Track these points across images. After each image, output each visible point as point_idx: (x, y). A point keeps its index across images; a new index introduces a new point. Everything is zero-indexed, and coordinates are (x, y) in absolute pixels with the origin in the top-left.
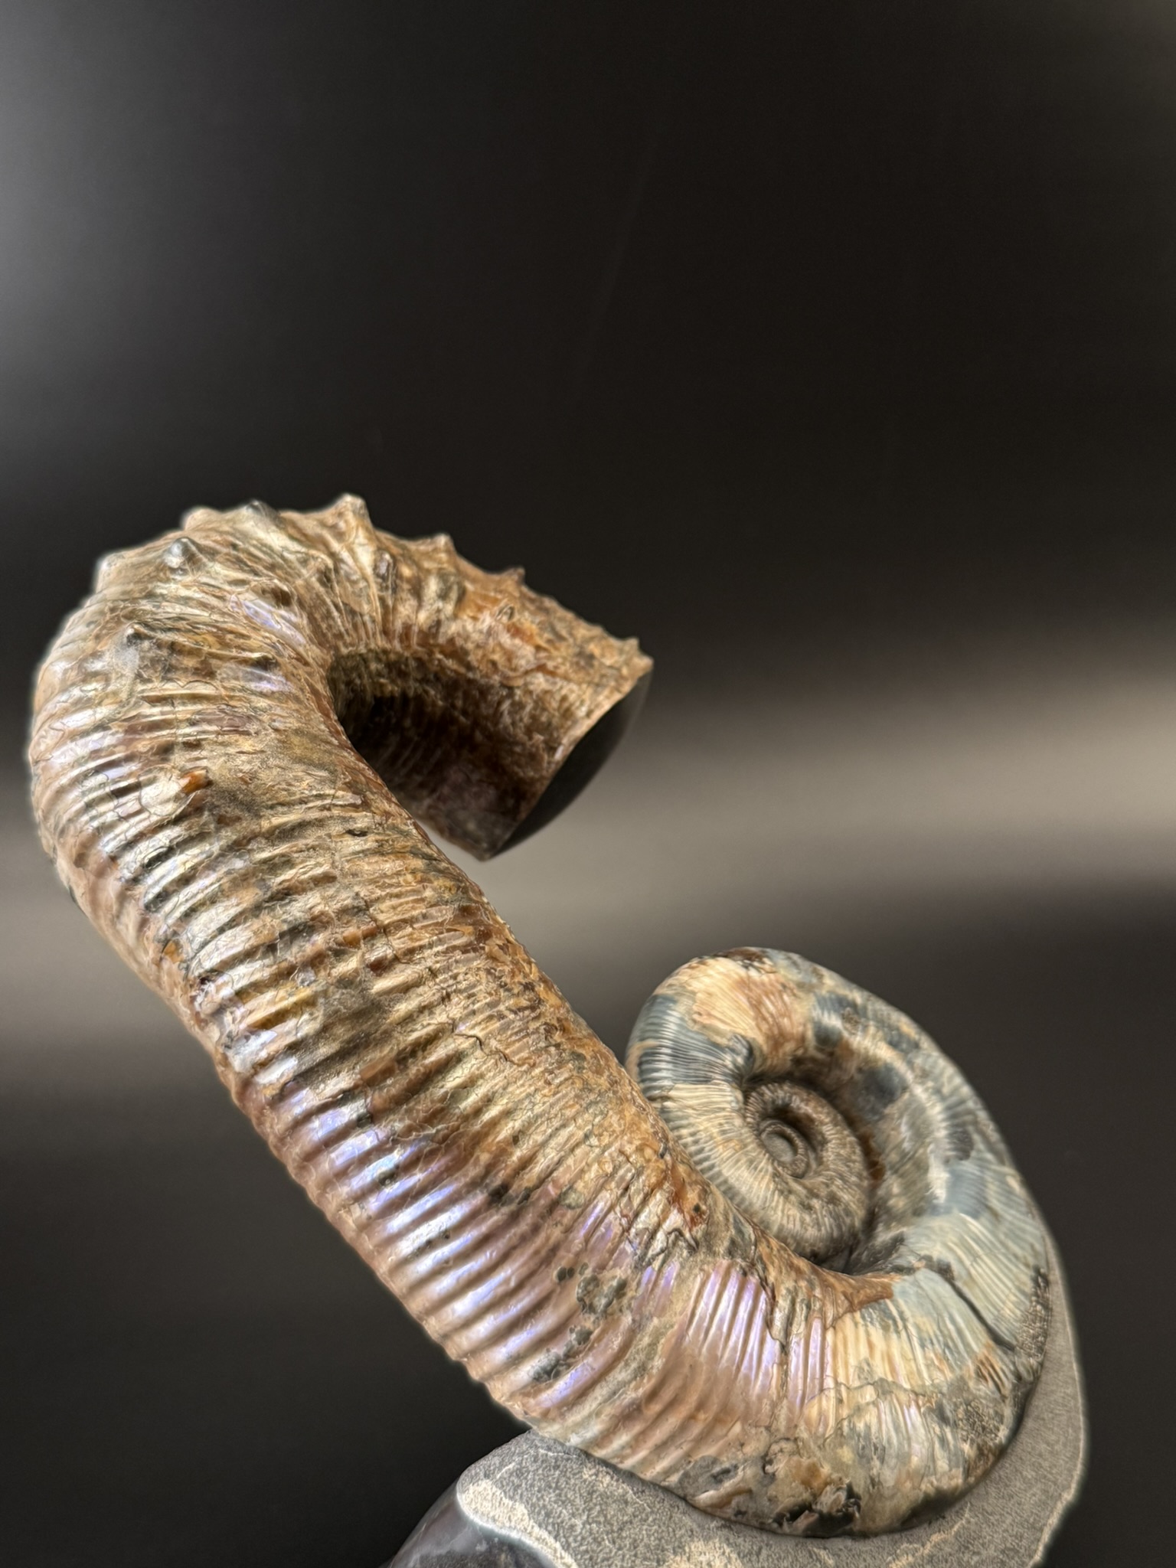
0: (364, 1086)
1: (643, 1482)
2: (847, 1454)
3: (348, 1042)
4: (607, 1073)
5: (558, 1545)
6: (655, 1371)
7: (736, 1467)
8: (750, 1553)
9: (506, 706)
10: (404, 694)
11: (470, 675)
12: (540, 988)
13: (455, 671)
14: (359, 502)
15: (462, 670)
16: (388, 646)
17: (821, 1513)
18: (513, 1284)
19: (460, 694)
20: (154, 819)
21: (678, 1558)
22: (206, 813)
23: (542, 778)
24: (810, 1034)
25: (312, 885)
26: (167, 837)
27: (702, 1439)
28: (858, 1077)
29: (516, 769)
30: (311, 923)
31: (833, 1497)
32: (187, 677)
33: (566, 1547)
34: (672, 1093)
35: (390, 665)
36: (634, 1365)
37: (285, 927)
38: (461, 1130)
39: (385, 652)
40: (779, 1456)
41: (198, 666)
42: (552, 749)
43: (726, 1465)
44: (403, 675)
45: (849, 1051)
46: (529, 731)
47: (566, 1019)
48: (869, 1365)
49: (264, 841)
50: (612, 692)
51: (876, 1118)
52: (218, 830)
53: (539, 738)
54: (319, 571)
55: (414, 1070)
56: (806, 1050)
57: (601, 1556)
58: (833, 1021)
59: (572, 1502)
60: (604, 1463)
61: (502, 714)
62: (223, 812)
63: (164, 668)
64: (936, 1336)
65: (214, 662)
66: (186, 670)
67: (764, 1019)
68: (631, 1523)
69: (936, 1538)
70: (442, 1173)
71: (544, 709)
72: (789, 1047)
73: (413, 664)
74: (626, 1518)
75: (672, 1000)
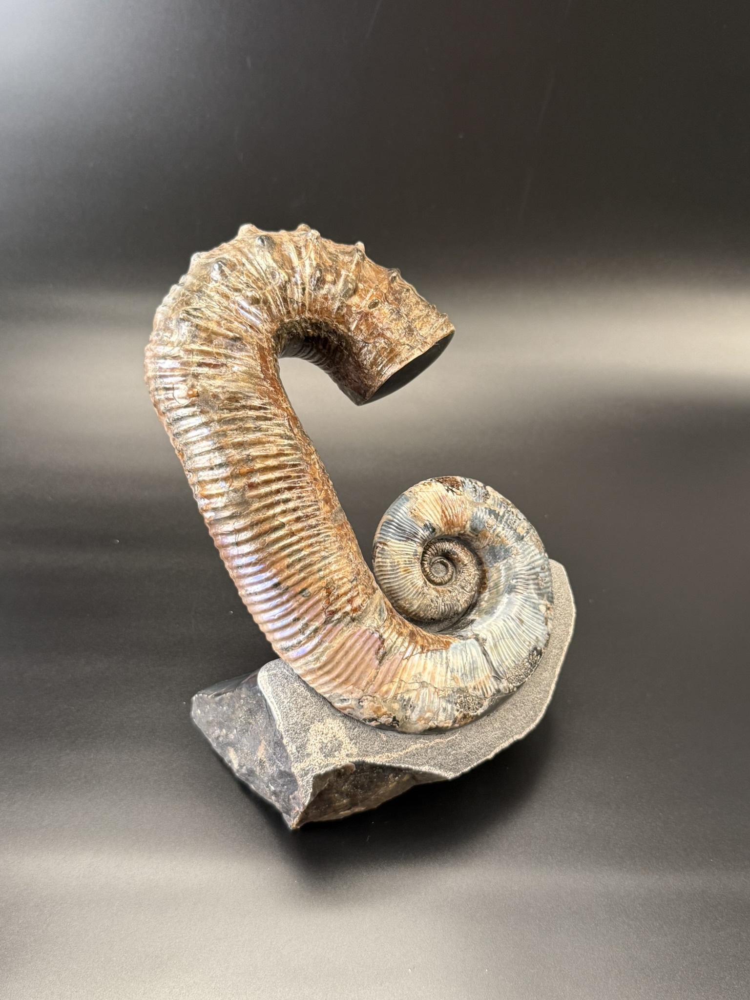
1: (317, 693)
2: (396, 706)
5: (277, 707)
6: (322, 661)
7: (349, 699)
8: (351, 728)
9: (364, 351)
17: (381, 723)
18: (276, 617)
19: (344, 341)
20: (177, 404)
21: (320, 723)
22: (196, 407)
24: (468, 526)
25: (232, 446)
26: (182, 412)
27: (336, 687)
28: (487, 547)
30: (227, 463)
31: (386, 719)
32: (200, 342)
33: (279, 708)
34: (389, 543)
36: (315, 657)
39: (309, 319)
40: (366, 701)
41: (206, 337)
43: (345, 698)
45: (484, 536)
48: (420, 675)
49: (217, 424)
52: (200, 415)
56: (465, 532)
57: (290, 715)
59: (286, 693)
60: (304, 682)
62: (202, 408)
63: (192, 336)
64: (461, 669)
65: (213, 336)
67: (446, 516)
68: (306, 706)
69: (438, 740)
72: (457, 529)
73: (323, 324)
74: (304, 705)
75: (407, 499)
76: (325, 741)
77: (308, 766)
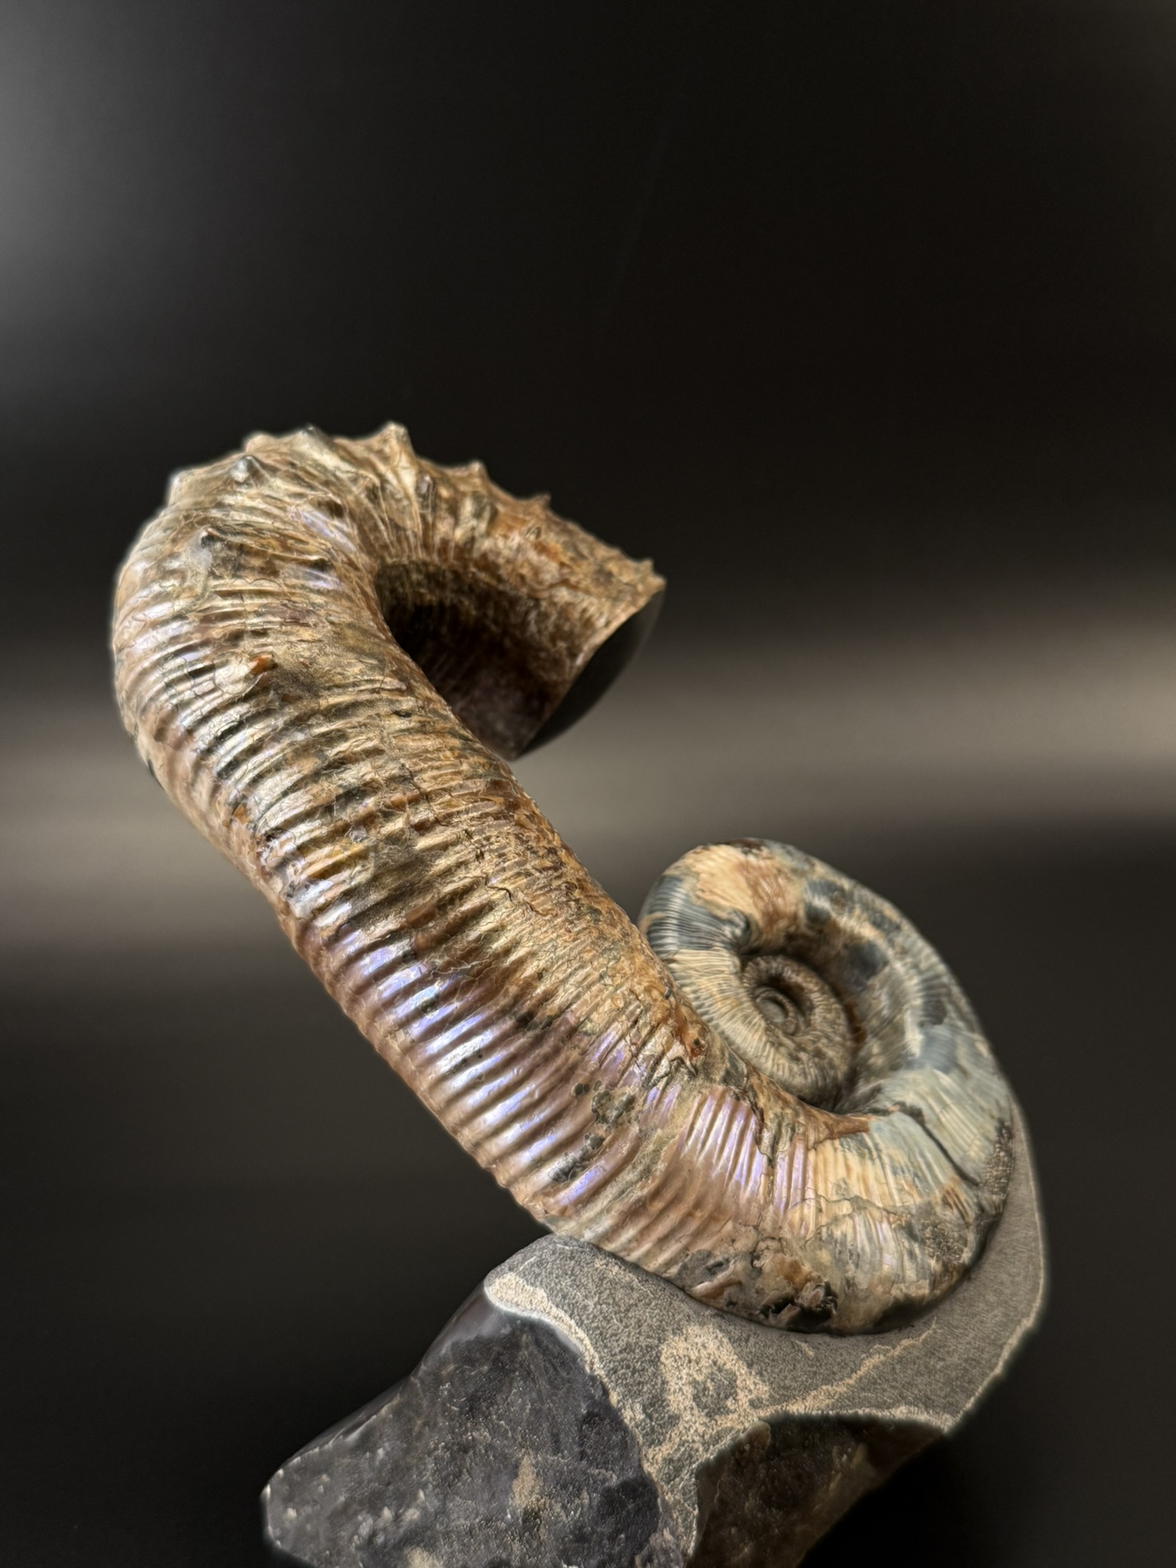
0: (409, 928)
1: (647, 1273)
2: (825, 1256)
3: (395, 890)
4: (619, 927)
5: (572, 1322)
6: (658, 1173)
7: (728, 1261)
8: (740, 1339)
9: (533, 616)
10: (441, 604)
11: (501, 587)
12: (562, 853)
13: (488, 584)
14: (402, 430)
15: (494, 582)
16: (427, 559)
17: (801, 1306)
18: (537, 1096)
19: (491, 605)
20: (227, 696)
21: (677, 1338)
22: (272, 692)
23: (564, 681)
24: (802, 913)
25: (364, 756)
26: (238, 713)
27: (698, 1234)
28: (844, 953)
29: (541, 673)
30: (363, 788)
31: (813, 1293)
32: (254, 575)
33: (580, 1324)
34: (677, 957)
35: (430, 577)
36: (640, 1168)
37: (341, 791)
38: (493, 966)
39: (425, 564)
40: (766, 1252)
41: (264, 566)
42: (573, 655)
43: (720, 1259)
44: (441, 585)
45: (836, 930)
46: (553, 639)
47: (585, 880)
48: (845, 1183)
49: (322, 718)
50: (628, 606)
51: (860, 989)
52: (282, 707)
53: (562, 645)
54: (367, 489)
55: (452, 915)
56: (798, 928)
57: (610, 1331)
58: (822, 903)
59: (585, 1287)
60: (613, 1255)
61: (529, 623)
62: (286, 692)
63: (234, 567)
64: (907, 1167)
65: (277, 562)
66: (253, 569)
67: (761, 897)
68: (636, 1305)
69: (905, 1342)
70: (476, 1002)
71: (567, 619)
72: (782, 924)
73: (449, 576)
74: (631, 1302)
75: (678, 879)
76: (700, 1378)
77: (678, 1450)
